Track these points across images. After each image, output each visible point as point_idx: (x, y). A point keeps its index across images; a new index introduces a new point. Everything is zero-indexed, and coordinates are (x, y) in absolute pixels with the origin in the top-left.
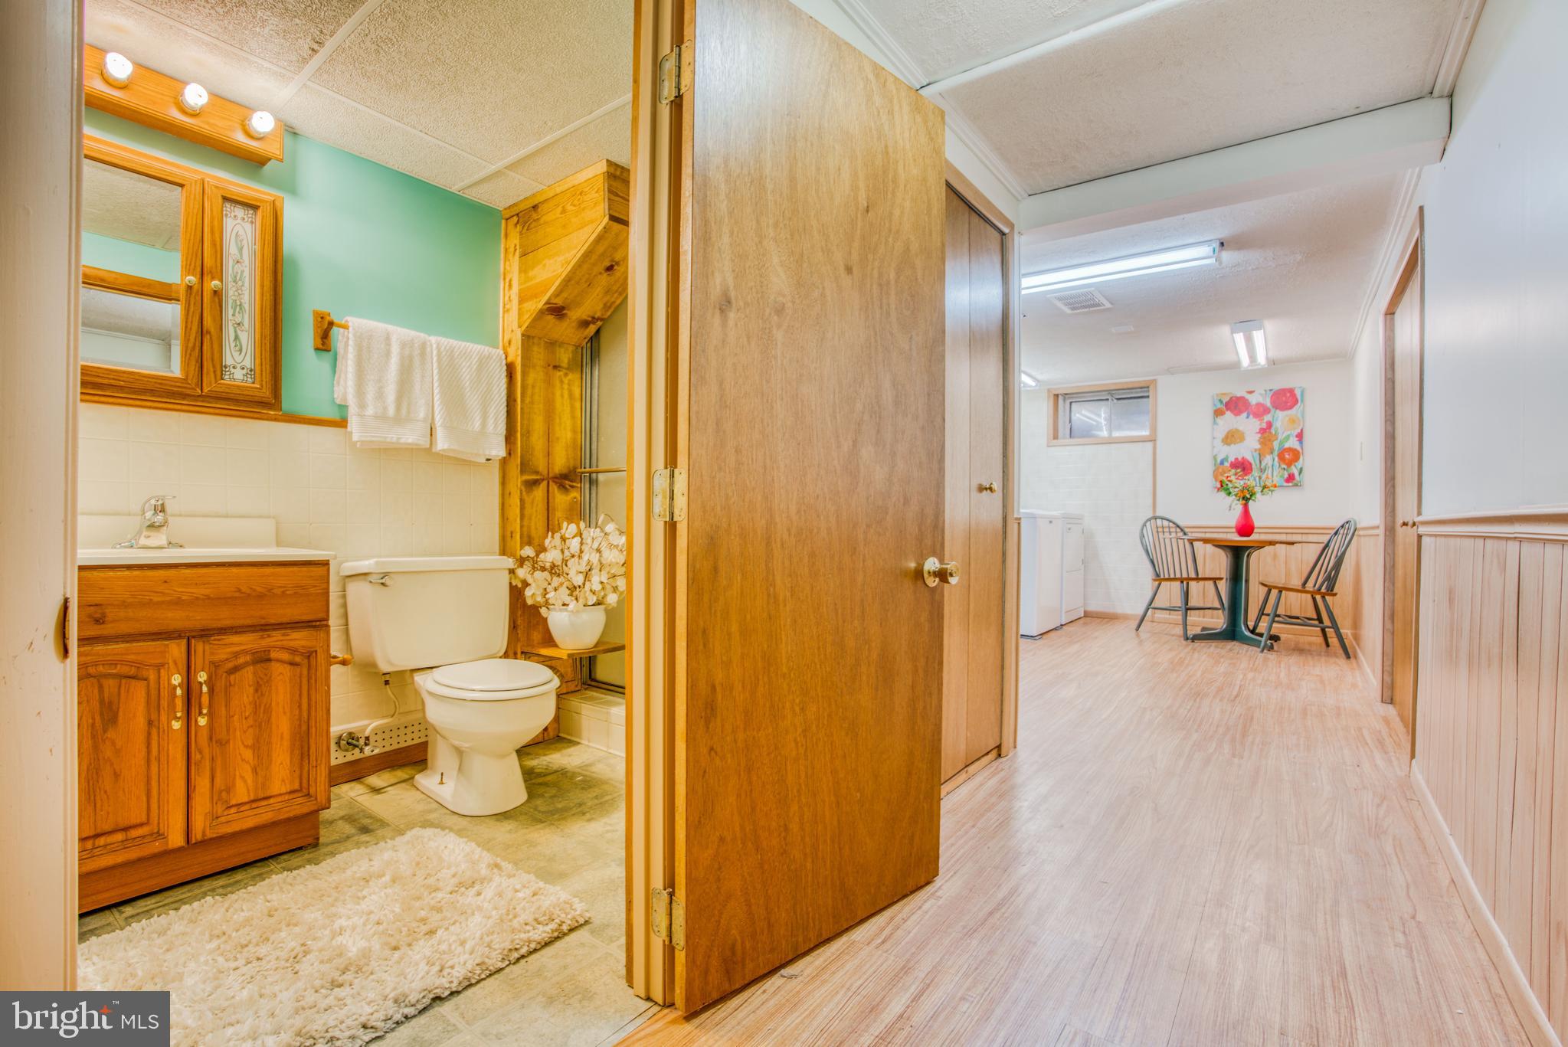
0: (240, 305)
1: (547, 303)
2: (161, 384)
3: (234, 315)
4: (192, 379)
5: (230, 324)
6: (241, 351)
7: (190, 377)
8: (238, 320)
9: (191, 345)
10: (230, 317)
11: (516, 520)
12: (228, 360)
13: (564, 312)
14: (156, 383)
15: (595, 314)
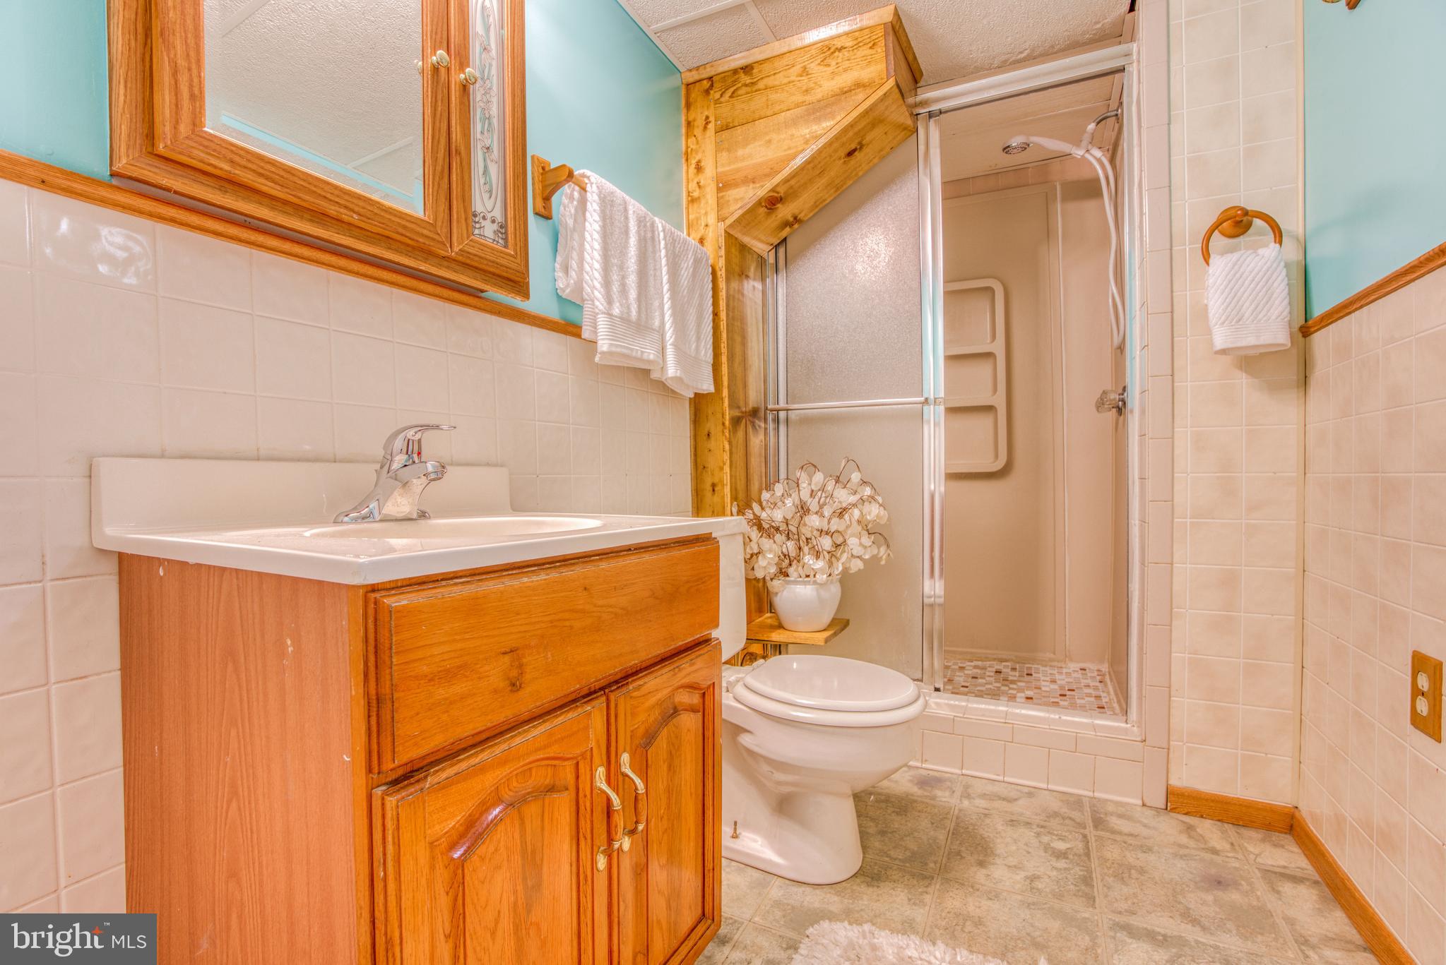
0: (489, 119)
1: (773, 190)
2: (405, 227)
3: (482, 133)
4: (442, 227)
5: (479, 147)
6: (490, 192)
7: (439, 224)
8: (488, 143)
9: (439, 168)
10: (479, 136)
11: (721, 469)
12: (478, 206)
13: (779, 205)
14: (399, 223)
15: (800, 213)
